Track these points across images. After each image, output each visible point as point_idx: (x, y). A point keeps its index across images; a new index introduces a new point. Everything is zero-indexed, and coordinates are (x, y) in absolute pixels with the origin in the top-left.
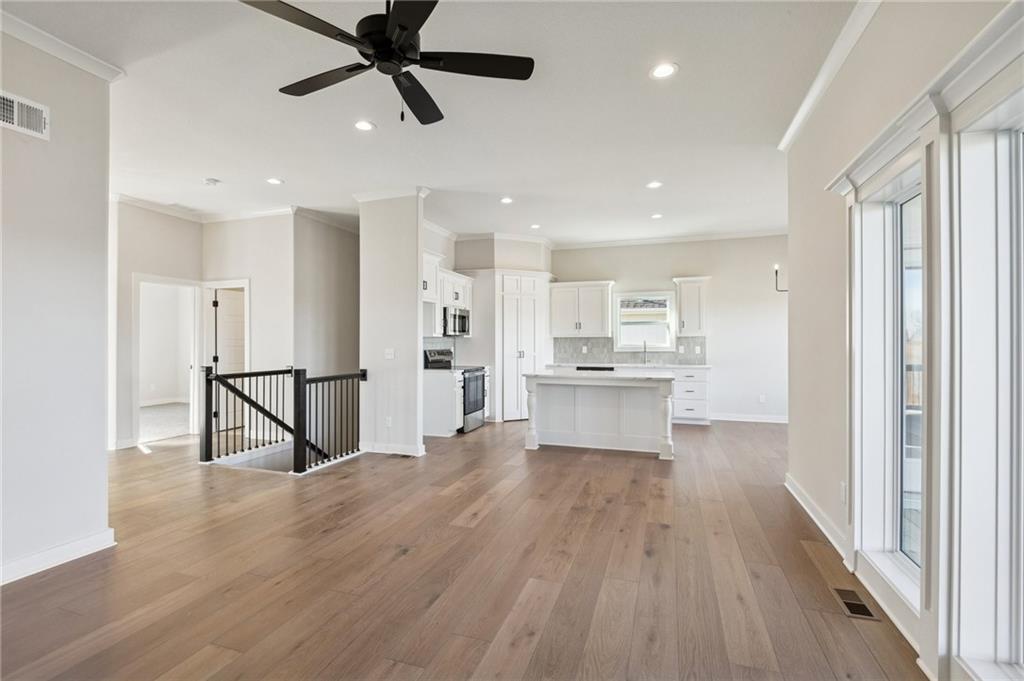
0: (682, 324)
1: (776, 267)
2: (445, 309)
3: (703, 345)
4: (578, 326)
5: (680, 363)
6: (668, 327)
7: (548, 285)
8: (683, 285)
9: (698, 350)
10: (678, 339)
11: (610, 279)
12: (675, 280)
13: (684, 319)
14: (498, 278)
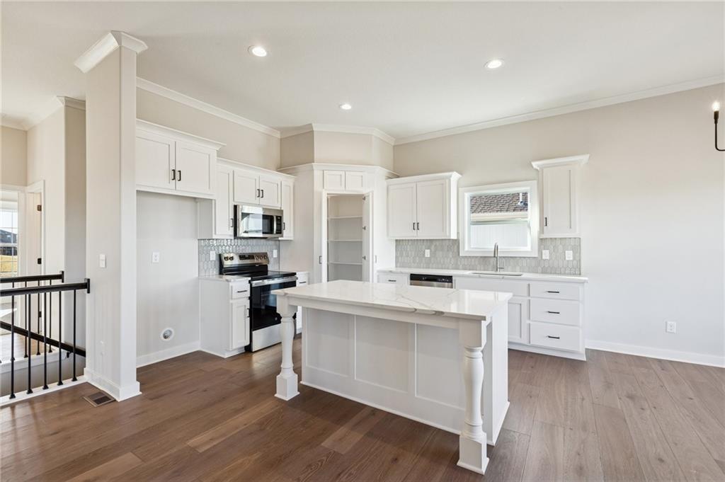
0: (544, 222)
1: (716, 106)
2: (235, 207)
3: (577, 249)
4: (416, 226)
5: (544, 272)
6: (529, 227)
7: (385, 183)
8: (545, 170)
9: (569, 255)
10: (542, 240)
11: (451, 170)
12: (535, 164)
13: (548, 214)
14: (317, 174)
